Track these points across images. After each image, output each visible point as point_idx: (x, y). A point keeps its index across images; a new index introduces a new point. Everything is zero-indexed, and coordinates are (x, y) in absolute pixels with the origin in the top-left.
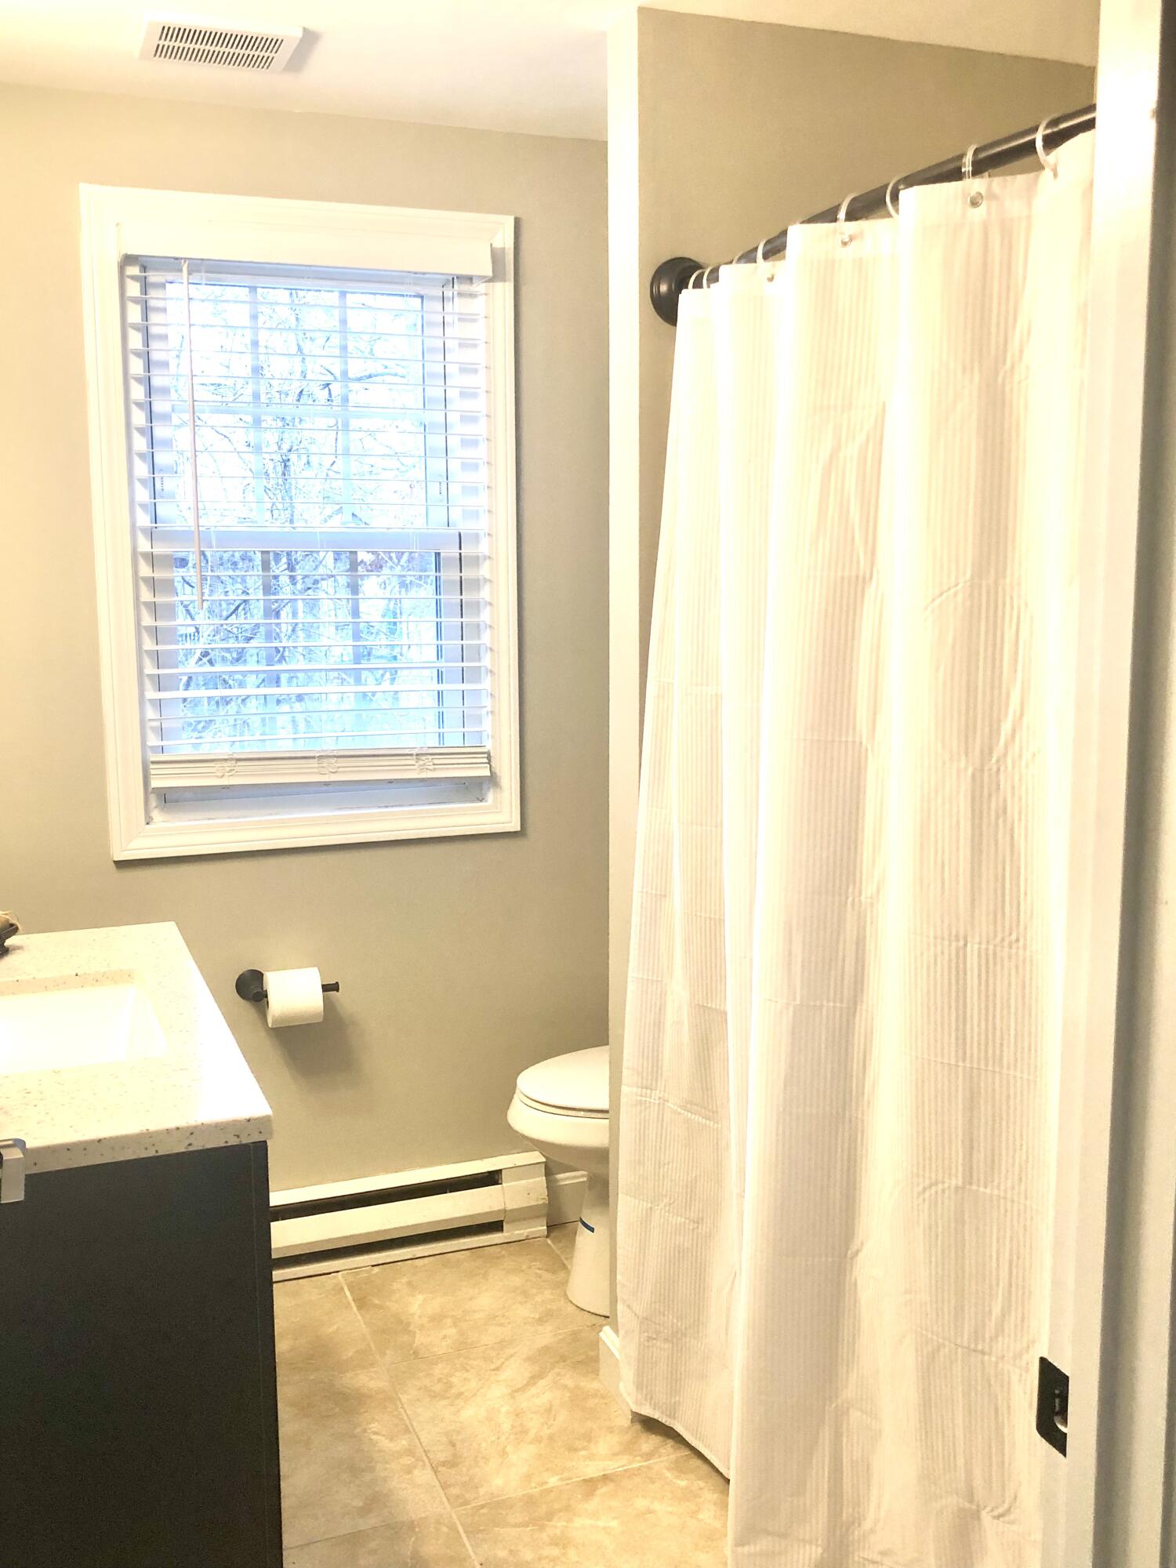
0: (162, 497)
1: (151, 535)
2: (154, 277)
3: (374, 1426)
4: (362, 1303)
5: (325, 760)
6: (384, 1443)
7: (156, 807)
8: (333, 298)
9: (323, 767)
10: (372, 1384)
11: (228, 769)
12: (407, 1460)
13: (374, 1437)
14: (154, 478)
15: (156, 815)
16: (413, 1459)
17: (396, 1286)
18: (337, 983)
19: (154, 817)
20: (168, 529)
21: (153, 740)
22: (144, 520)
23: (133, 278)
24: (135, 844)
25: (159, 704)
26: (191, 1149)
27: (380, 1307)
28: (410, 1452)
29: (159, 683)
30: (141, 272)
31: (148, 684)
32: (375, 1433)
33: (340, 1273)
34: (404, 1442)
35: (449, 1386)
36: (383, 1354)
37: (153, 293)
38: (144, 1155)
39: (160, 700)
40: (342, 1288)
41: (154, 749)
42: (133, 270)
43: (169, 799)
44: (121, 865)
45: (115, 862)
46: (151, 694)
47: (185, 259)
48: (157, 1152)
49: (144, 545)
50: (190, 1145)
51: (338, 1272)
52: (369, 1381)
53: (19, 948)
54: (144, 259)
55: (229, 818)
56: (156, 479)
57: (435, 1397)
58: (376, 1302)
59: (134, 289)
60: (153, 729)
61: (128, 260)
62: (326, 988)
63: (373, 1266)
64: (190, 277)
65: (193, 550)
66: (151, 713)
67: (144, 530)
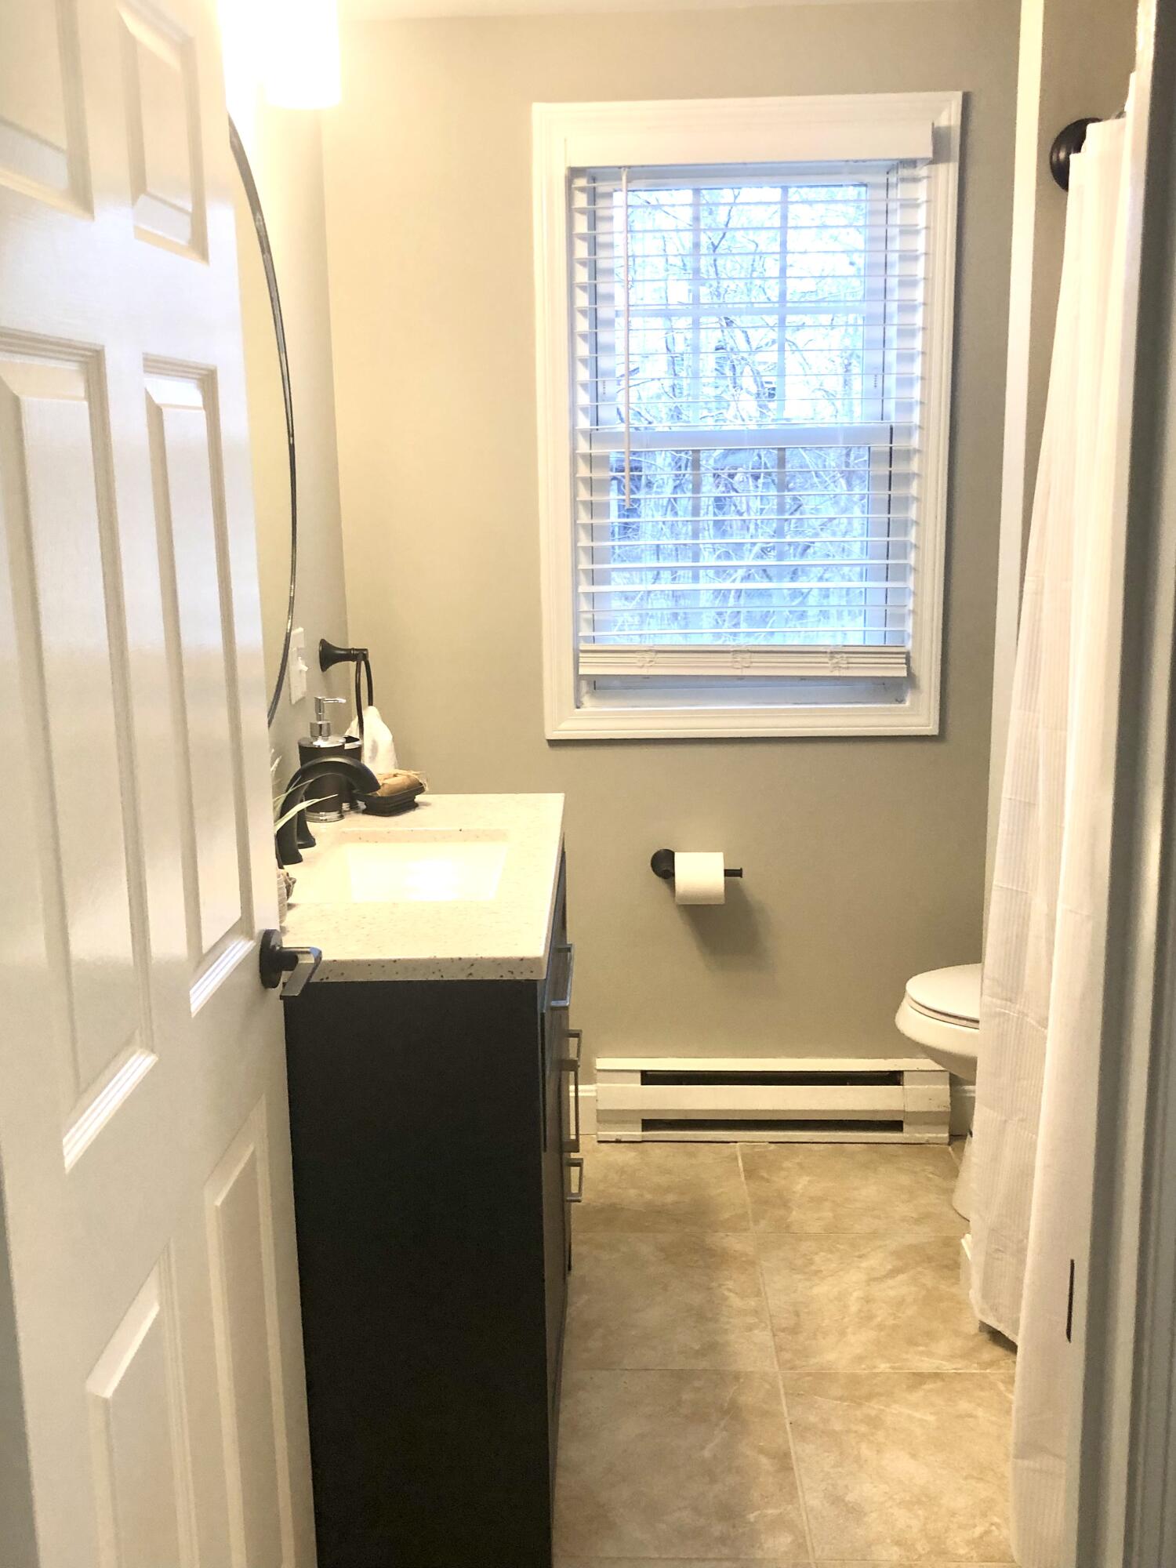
0: (604, 401)
1: (590, 437)
2: (602, 187)
3: (730, 1284)
4: (751, 1173)
5: (740, 655)
6: (735, 1301)
7: (587, 693)
8: (774, 194)
9: (737, 662)
10: (738, 1247)
11: (648, 660)
12: (751, 1320)
13: (727, 1293)
14: (597, 382)
15: (586, 700)
16: (757, 1320)
17: (786, 1164)
18: (741, 869)
19: (585, 703)
20: (606, 431)
21: (585, 631)
22: (584, 423)
23: (582, 190)
24: (563, 726)
25: (592, 597)
26: (471, 978)
27: (768, 1181)
28: (756, 1312)
29: (593, 577)
30: (588, 183)
31: (582, 578)
32: (730, 1290)
33: (738, 1144)
34: (753, 1303)
35: (811, 1262)
36: (756, 1222)
37: (601, 203)
38: (432, 978)
39: (593, 593)
40: (736, 1158)
41: (586, 639)
42: (581, 182)
43: (598, 685)
44: (554, 743)
45: (548, 740)
46: (585, 588)
47: (625, 167)
49: (583, 447)
50: (471, 974)
51: (736, 1142)
52: (734, 1243)
53: (426, 804)
54: (592, 170)
56: (599, 384)
57: (794, 1269)
58: (765, 1175)
59: (581, 201)
60: (587, 620)
61: (574, 173)
62: (728, 873)
63: (770, 1143)
64: (629, 184)
65: (623, 450)
66: (584, 606)
67: (583, 432)
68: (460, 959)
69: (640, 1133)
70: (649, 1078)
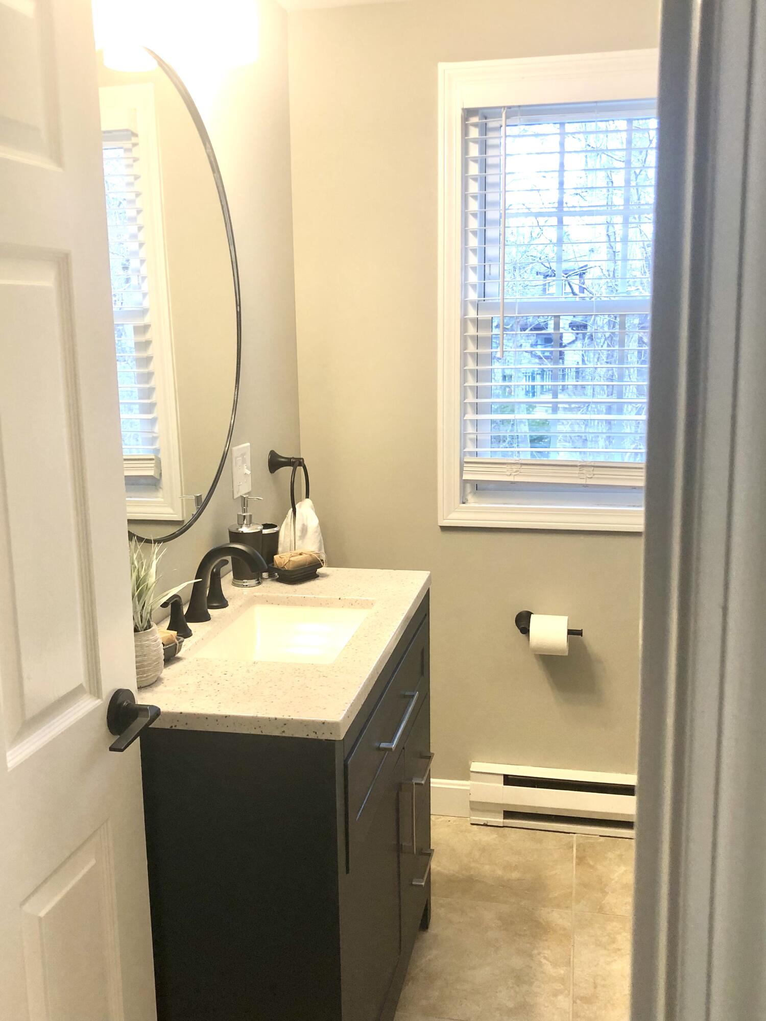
0: (490, 279)
1: (477, 306)
2: (492, 124)
3: (547, 953)
4: (581, 860)
5: (585, 469)
6: (548, 968)
7: (471, 492)
8: (622, 124)
9: (583, 473)
10: (560, 921)
11: (515, 470)
12: (558, 986)
13: (544, 961)
14: (485, 266)
15: (470, 498)
16: (562, 987)
17: (610, 855)
18: (582, 630)
19: (468, 499)
20: (490, 301)
21: (470, 448)
22: (473, 296)
23: (475, 125)
24: (451, 516)
25: (476, 423)
26: (284, 735)
27: (591, 867)
28: (562, 980)
29: (477, 409)
30: (479, 119)
31: (469, 409)
32: (545, 958)
33: (576, 835)
34: (562, 972)
35: (614, 941)
36: (578, 902)
37: (490, 134)
38: (253, 732)
39: (477, 420)
40: (572, 847)
41: (471, 453)
42: (475, 120)
43: (479, 488)
44: (444, 529)
45: (441, 527)
46: (470, 416)
47: (504, 107)
48: (262, 732)
49: (472, 313)
50: (284, 732)
51: (574, 833)
52: (557, 917)
53: (324, 576)
54: (485, 111)
55: (504, 504)
56: (486, 266)
57: (599, 946)
58: (591, 863)
59: (474, 133)
60: (471, 440)
61: (468, 113)
62: (570, 632)
63: (600, 836)
64: (507, 120)
65: (499, 316)
66: (470, 429)
67: (472, 303)
68: (276, 719)
69: (502, 820)
70: (509, 780)
